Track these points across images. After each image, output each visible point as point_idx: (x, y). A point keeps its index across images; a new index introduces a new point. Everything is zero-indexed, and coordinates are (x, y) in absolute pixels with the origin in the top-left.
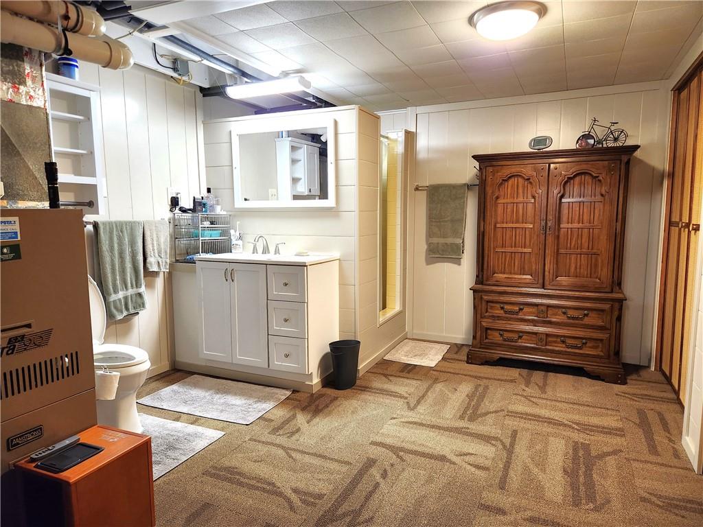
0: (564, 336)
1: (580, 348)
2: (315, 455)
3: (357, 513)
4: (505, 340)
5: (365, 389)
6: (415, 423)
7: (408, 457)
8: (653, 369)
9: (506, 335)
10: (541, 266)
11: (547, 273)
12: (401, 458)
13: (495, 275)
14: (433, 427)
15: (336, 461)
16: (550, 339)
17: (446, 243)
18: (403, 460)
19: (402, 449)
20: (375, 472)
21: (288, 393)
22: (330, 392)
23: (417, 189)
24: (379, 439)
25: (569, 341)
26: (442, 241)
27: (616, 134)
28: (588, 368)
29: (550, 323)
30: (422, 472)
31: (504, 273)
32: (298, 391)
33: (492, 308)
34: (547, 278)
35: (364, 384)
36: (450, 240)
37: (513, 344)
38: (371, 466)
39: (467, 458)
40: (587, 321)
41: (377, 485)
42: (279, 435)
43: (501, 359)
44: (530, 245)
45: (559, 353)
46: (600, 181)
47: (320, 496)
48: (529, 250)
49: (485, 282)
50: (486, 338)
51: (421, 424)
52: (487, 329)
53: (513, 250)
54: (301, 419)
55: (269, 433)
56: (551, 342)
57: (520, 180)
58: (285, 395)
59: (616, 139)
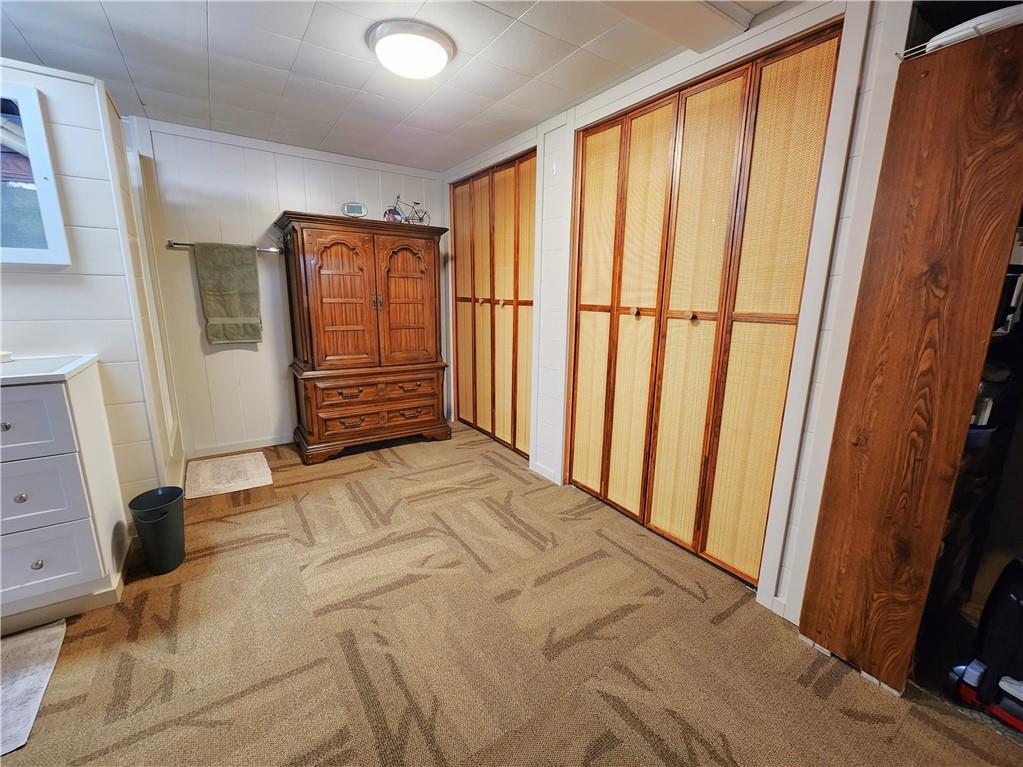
0: (403, 410)
1: (416, 417)
2: (254, 688)
3: (413, 710)
4: (347, 428)
5: (210, 551)
6: (335, 559)
7: (376, 601)
8: (453, 420)
9: (348, 422)
10: (375, 344)
11: (382, 351)
12: (372, 607)
13: (328, 358)
14: (360, 551)
15: (300, 671)
16: (391, 415)
17: (236, 325)
18: (379, 609)
19: (362, 597)
20: (365, 645)
21: (60, 631)
22: (150, 584)
23: (171, 246)
24: (321, 603)
25: (407, 413)
26: (228, 321)
27: (421, 215)
28: (425, 433)
29: (390, 400)
30: (413, 606)
31: (337, 355)
32: (78, 616)
33: (328, 395)
34: (383, 355)
35: (201, 544)
36: (241, 320)
37: (357, 429)
38: (353, 642)
39: (431, 562)
40: (421, 390)
41: (390, 658)
42: (138, 709)
43: (346, 448)
44: (362, 320)
45: (401, 426)
46: (419, 258)
47: (342, 735)
48: (360, 327)
49: (316, 368)
50: (326, 431)
51: (343, 556)
52: (326, 420)
53: (344, 328)
54: (149, 654)
55: (107, 722)
56: (392, 418)
57: (344, 249)
58: (55, 637)
59: (421, 219)
